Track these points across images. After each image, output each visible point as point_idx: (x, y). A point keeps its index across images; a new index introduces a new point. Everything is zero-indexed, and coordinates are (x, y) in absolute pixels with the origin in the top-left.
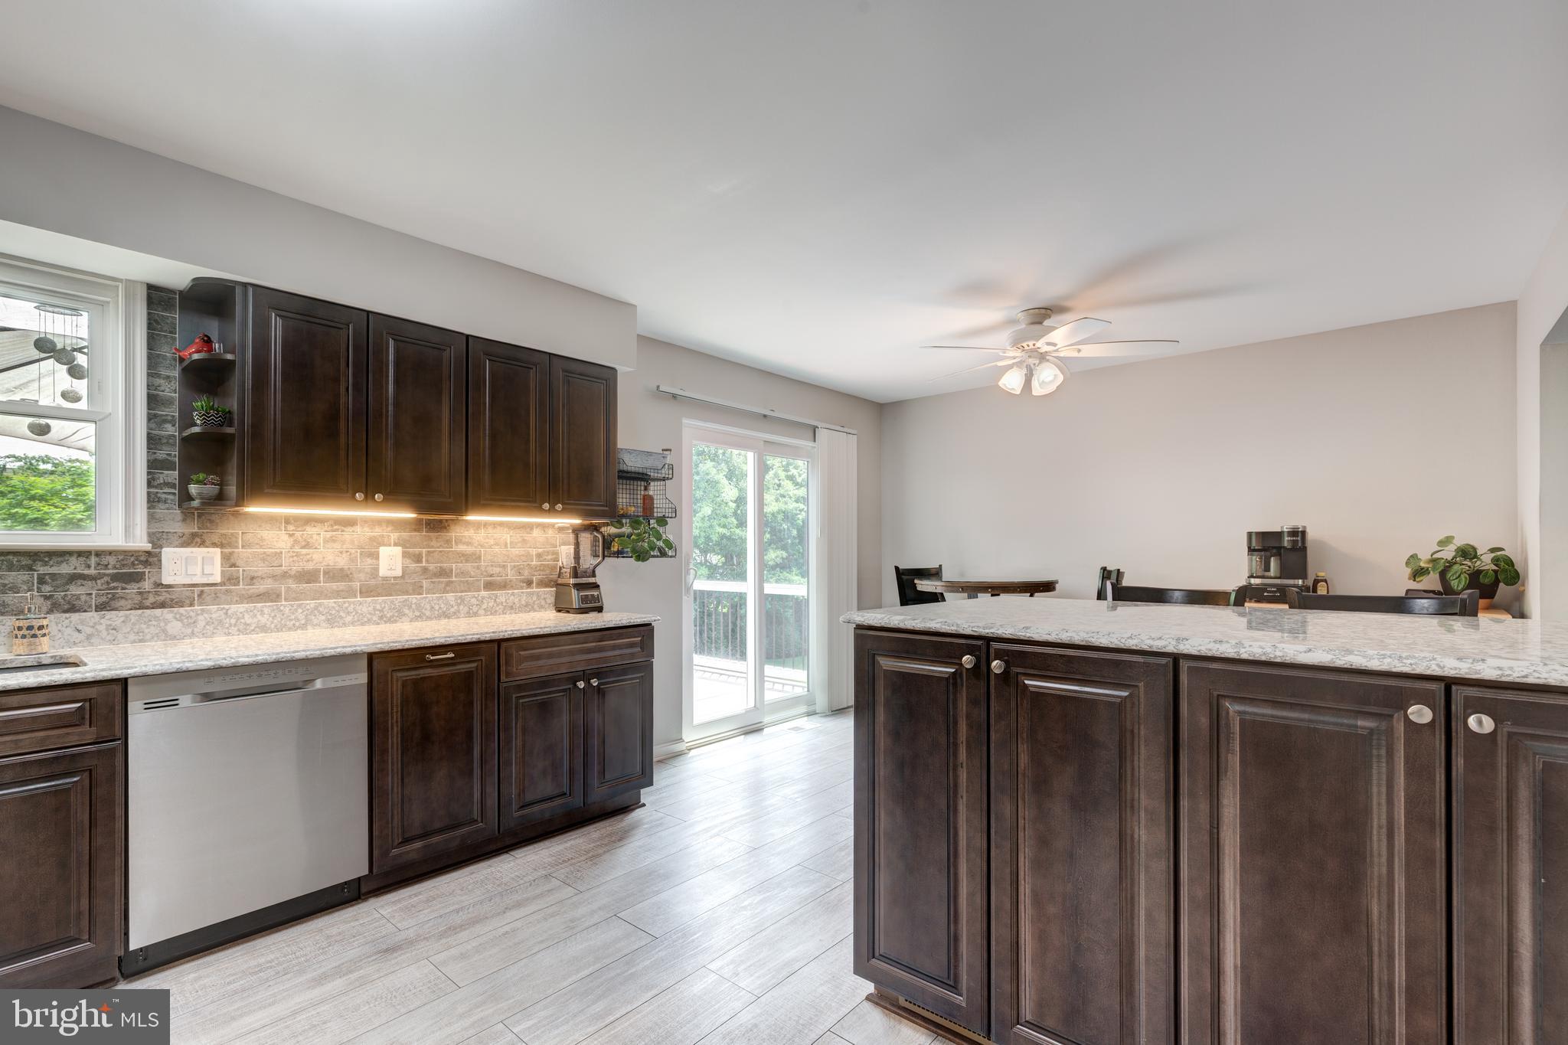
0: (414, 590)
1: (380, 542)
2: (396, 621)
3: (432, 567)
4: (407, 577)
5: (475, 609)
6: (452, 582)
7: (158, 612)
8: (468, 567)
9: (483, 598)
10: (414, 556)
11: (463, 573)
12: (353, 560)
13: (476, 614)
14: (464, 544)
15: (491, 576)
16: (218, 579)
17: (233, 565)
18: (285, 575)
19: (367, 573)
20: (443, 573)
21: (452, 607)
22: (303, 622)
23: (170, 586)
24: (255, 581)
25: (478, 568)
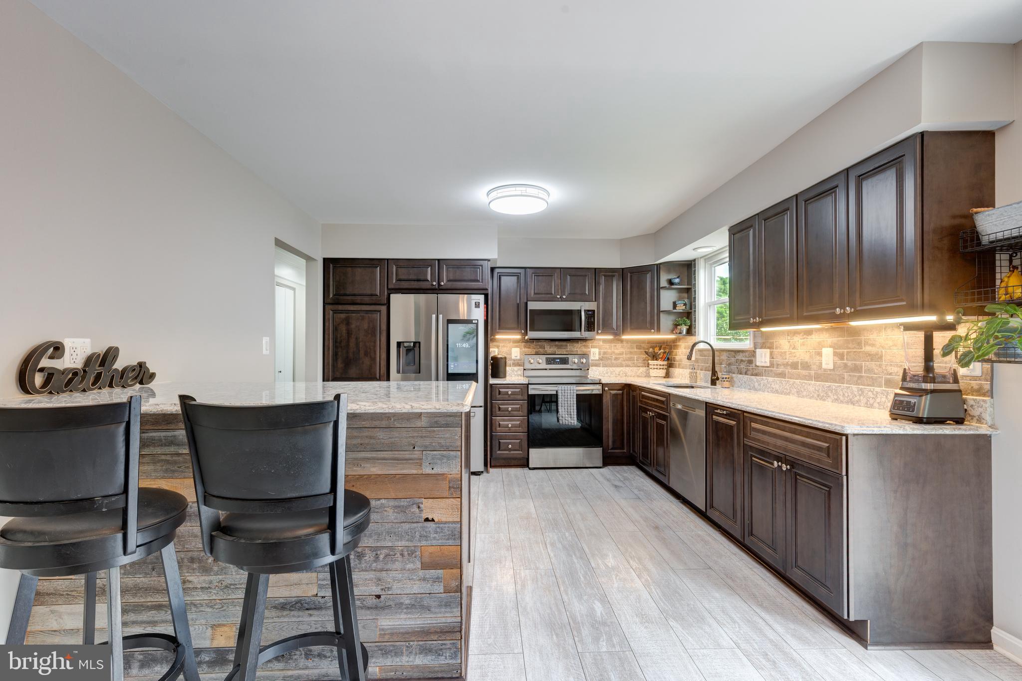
0: (839, 380)
1: (821, 344)
2: (824, 400)
3: (850, 363)
4: (836, 370)
5: (871, 401)
6: (862, 377)
7: (753, 377)
8: (873, 365)
9: (877, 393)
10: (839, 355)
11: (869, 370)
12: (811, 357)
13: (871, 406)
14: (870, 345)
15: (891, 374)
16: (768, 364)
17: (773, 358)
18: (787, 364)
19: (817, 366)
20: (857, 368)
21: (856, 396)
22: (789, 391)
23: (758, 367)
24: (779, 366)
25: (880, 366)
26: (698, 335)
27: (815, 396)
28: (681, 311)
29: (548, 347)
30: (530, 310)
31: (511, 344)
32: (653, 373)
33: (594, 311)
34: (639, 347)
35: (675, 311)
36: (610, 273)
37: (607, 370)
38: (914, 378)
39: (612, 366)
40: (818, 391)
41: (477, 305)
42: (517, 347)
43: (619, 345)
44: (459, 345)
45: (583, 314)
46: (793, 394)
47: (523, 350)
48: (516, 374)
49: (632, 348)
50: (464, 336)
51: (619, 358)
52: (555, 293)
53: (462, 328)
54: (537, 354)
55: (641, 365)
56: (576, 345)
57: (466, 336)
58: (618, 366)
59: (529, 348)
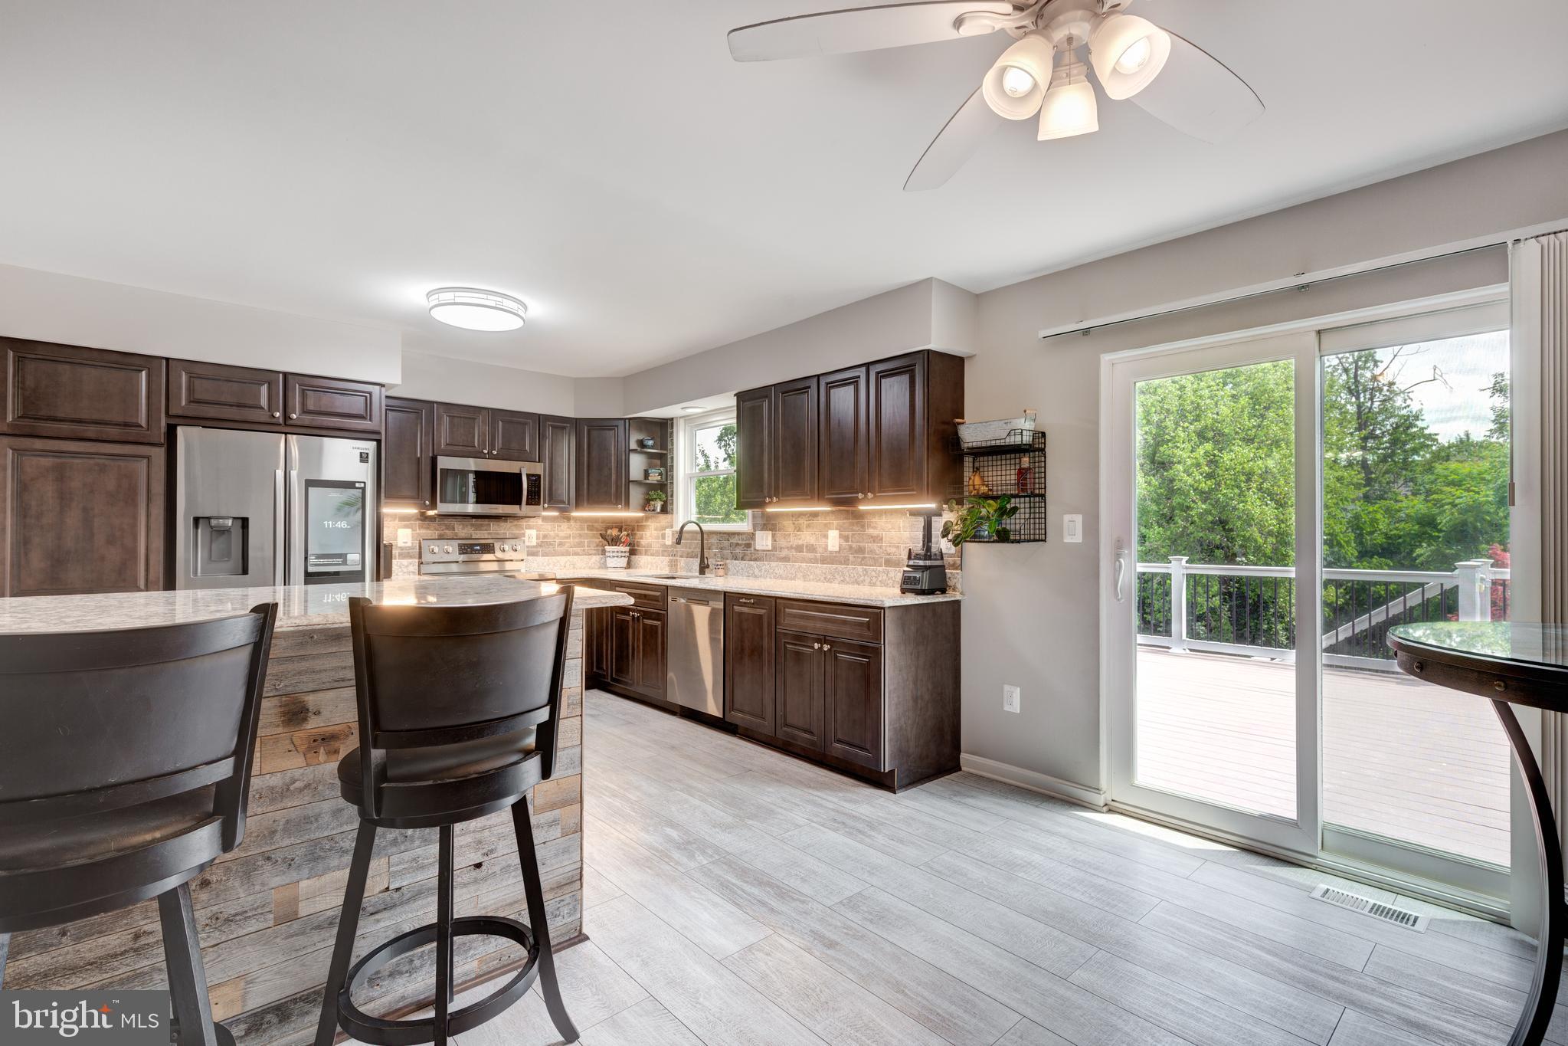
0: (844, 562)
1: (827, 527)
2: (831, 582)
3: (854, 545)
4: (841, 552)
5: (874, 580)
6: (865, 558)
7: (752, 563)
8: (874, 546)
10: (845, 538)
11: (872, 552)
12: (817, 540)
13: (874, 585)
15: (889, 555)
16: (770, 548)
17: (775, 541)
18: (792, 547)
19: (823, 549)
20: (861, 550)
23: (758, 551)
24: (782, 550)
25: (881, 547)
26: (677, 513)
27: (823, 578)
28: (655, 482)
29: (461, 527)
30: (441, 469)
31: (397, 521)
32: (611, 562)
33: (539, 476)
34: (591, 528)
35: (647, 481)
36: (560, 424)
37: (548, 560)
38: (918, 557)
39: (555, 554)
40: (825, 574)
41: (364, 458)
42: (406, 527)
43: (565, 525)
44: (328, 525)
45: (524, 479)
46: (798, 579)
47: (418, 531)
48: (405, 570)
49: (582, 529)
50: (339, 509)
51: (565, 543)
52: (479, 445)
53: (334, 495)
54: (441, 538)
55: (594, 552)
56: (502, 524)
57: (343, 509)
58: (563, 555)
59: (428, 528)
